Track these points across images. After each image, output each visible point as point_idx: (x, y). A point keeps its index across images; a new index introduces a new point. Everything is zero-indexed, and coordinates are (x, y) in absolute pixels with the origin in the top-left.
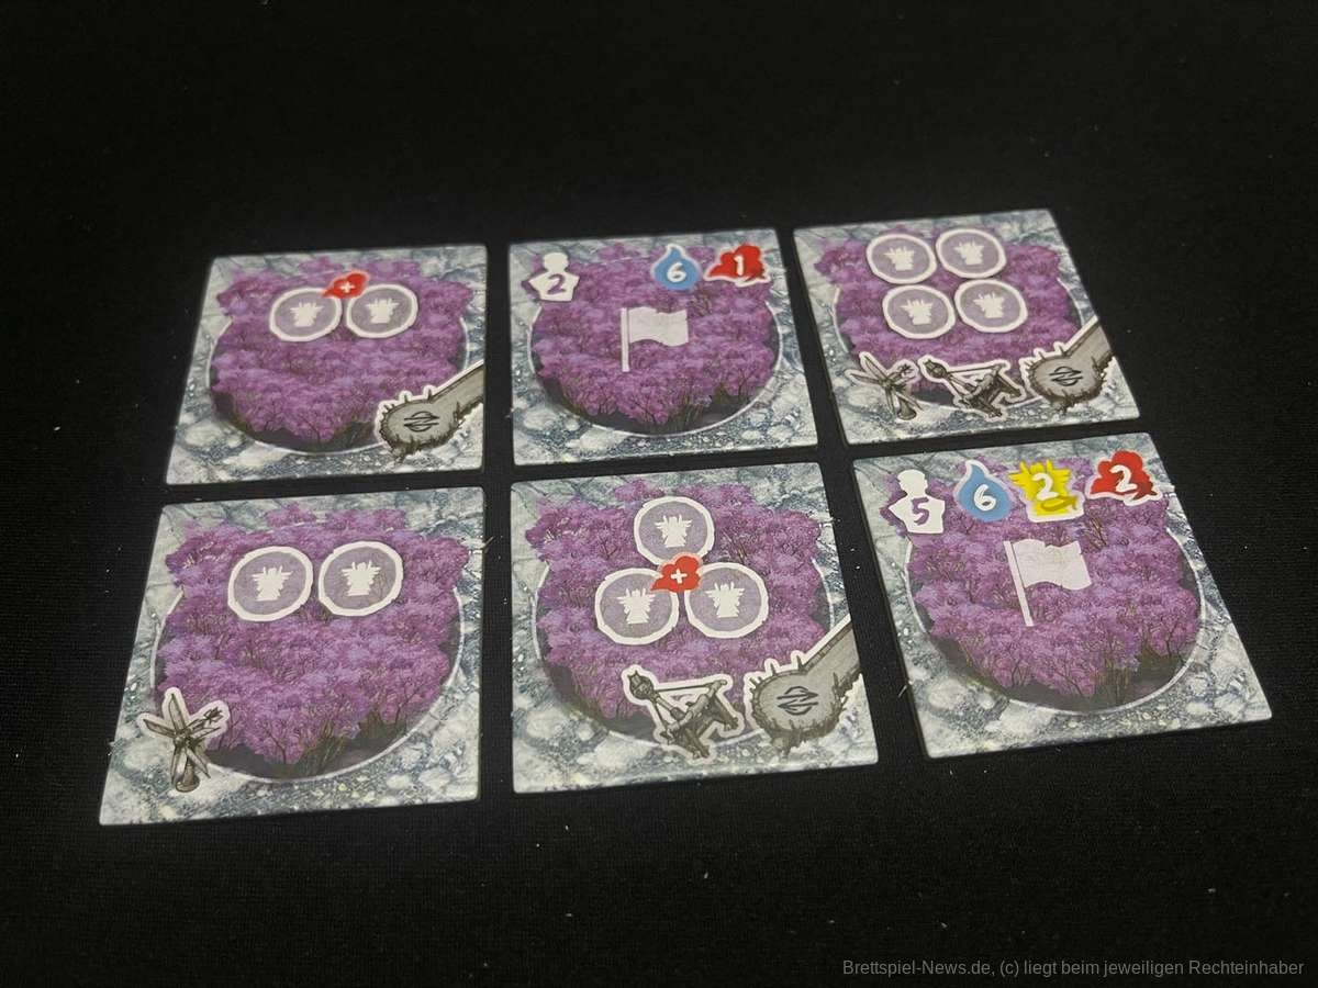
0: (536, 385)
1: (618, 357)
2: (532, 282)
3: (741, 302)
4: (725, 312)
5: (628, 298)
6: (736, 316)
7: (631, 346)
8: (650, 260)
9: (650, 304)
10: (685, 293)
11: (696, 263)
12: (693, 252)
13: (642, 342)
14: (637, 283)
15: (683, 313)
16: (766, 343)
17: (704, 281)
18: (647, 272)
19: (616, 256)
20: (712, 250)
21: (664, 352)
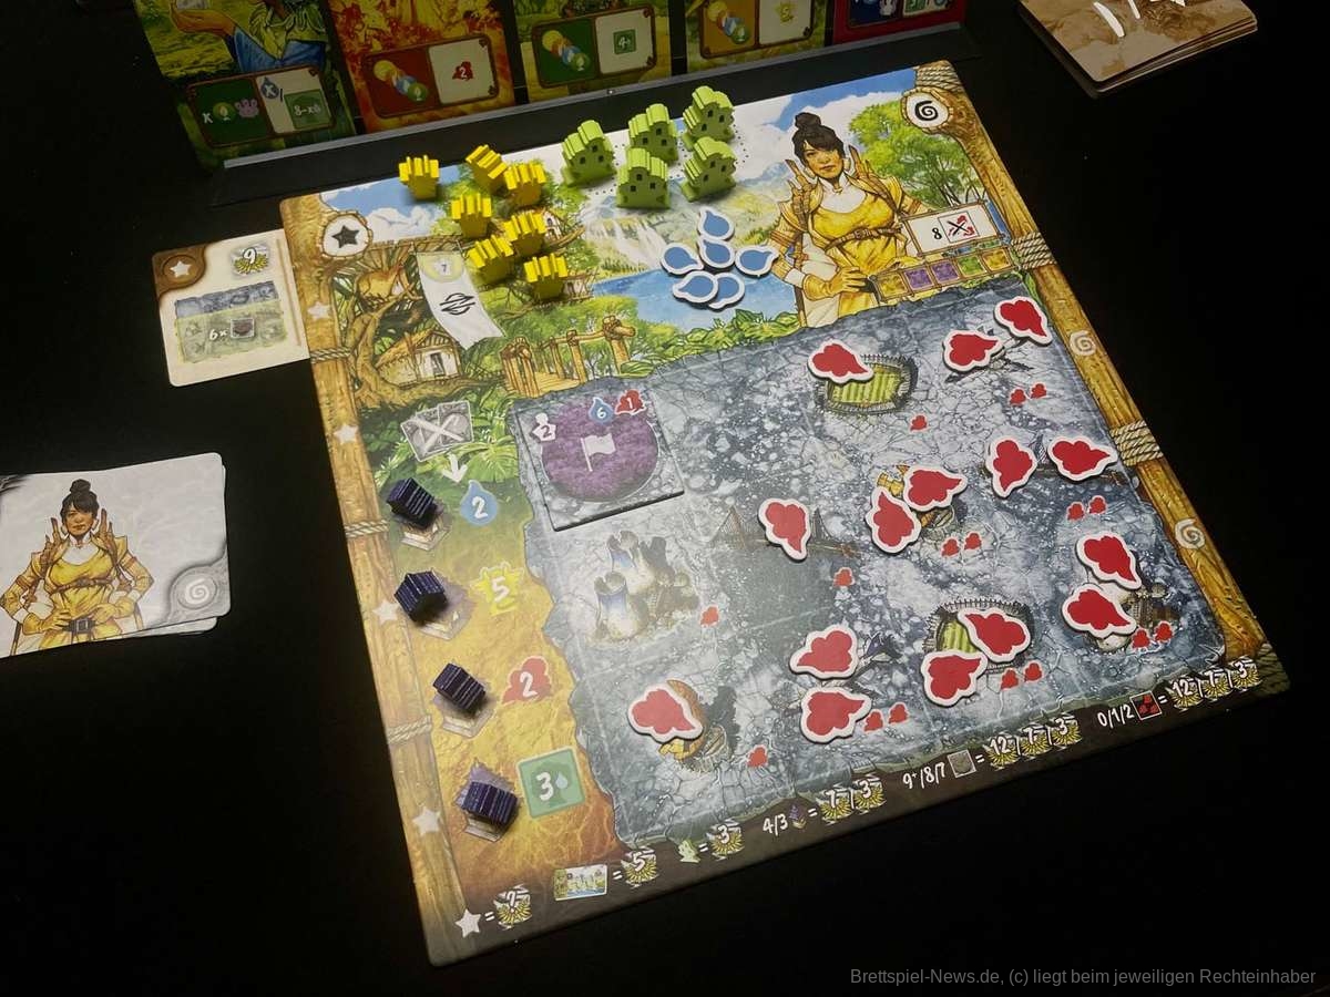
0: (552, 488)
1: (585, 465)
2: (534, 432)
3: (635, 424)
4: (628, 431)
5: (582, 432)
6: (635, 432)
7: (590, 458)
8: (587, 409)
9: (593, 433)
10: (608, 424)
11: (609, 406)
12: (606, 400)
13: (595, 455)
14: (584, 423)
15: (609, 435)
16: (652, 443)
17: (615, 415)
18: (587, 417)
19: (570, 410)
20: (615, 397)
21: (606, 457)
